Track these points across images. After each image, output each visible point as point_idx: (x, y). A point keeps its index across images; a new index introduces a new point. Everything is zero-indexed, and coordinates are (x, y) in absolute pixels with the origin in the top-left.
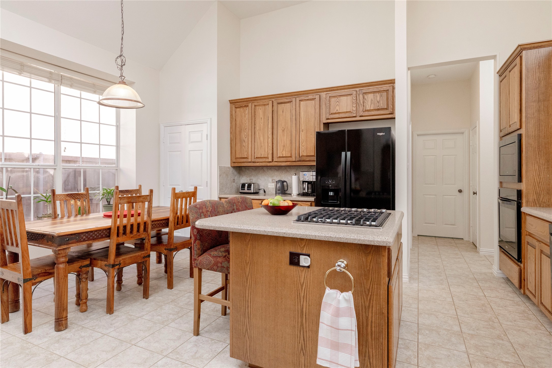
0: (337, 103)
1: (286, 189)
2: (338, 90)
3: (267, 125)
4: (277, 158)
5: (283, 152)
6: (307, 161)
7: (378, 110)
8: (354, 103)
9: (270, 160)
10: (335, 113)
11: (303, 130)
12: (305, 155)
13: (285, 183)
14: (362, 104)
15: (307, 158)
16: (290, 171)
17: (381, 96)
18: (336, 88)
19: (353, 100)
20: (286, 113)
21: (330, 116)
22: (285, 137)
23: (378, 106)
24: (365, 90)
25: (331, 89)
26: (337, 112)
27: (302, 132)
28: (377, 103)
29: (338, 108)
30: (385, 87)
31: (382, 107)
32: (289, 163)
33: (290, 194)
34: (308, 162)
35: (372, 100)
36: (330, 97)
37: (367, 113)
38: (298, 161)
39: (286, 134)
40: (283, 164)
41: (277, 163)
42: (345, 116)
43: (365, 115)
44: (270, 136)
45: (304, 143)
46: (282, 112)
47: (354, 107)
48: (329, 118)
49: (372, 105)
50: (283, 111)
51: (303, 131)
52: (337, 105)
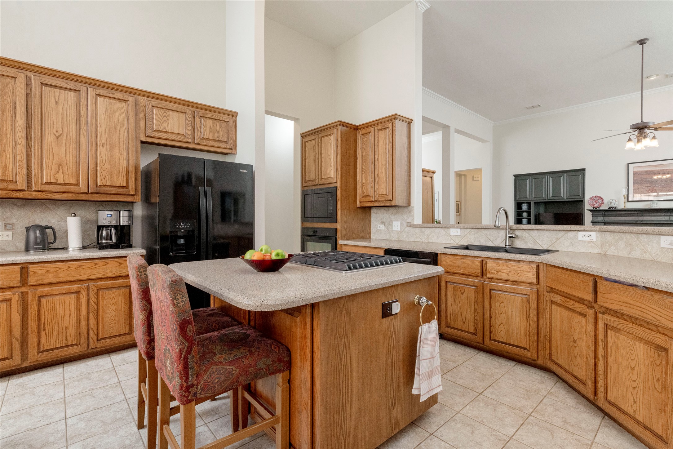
0: (165, 118)
1: (52, 241)
2: (165, 100)
3: (12, 117)
4: (42, 184)
5: (56, 176)
6: (110, 194)
7: (218, 141)
8: (189, 125)
9: (22, 185)
10: (162, 132)
11: (103, 144)
12: (108, 184)
13: (49, 231)
14: (199, 130)
15: (113, 190)
16: (54, 209)
17: (221, 126)
18: (163, 98)
19: (187, 121)
20: (65, 108)
21: (154, 133)
22: (63, 149)
23: (218, 137)
24: (202, 113)
25: (155, 96)
26: (164, 130)
27: (101, 147)
28: (217, 133)
29: (165, 125)
30: (226, 118)
31: (221, 139)
32: (70, 195)
33: (63, 249)
34: (112, 196)
35: (210, 127)
36: (153, 106)
37: (204, 142)
38: (92, 193)
39: (64, 145)
40: (57, 196)
41: (40, 193)
42: (176, 139)
43: (203, 143)
44: (22, 142)
45: (105, 166)
46: (54, 103)
47: (189, 130)
48: (152, 136)
49: (211, 134)
50: (57, 103)
51: (103, 146)
52: (164, 121)
